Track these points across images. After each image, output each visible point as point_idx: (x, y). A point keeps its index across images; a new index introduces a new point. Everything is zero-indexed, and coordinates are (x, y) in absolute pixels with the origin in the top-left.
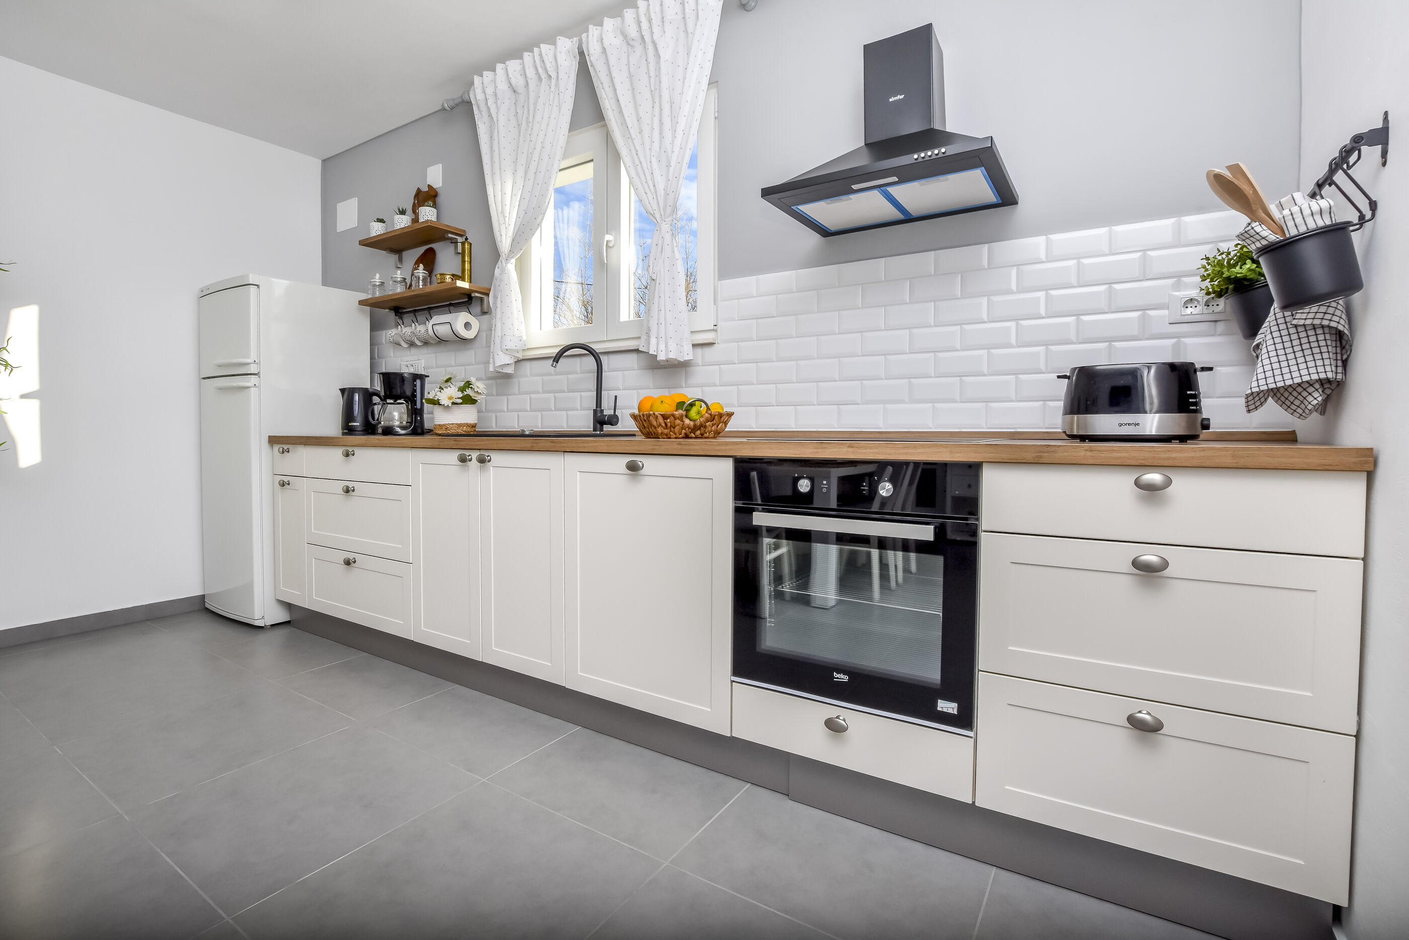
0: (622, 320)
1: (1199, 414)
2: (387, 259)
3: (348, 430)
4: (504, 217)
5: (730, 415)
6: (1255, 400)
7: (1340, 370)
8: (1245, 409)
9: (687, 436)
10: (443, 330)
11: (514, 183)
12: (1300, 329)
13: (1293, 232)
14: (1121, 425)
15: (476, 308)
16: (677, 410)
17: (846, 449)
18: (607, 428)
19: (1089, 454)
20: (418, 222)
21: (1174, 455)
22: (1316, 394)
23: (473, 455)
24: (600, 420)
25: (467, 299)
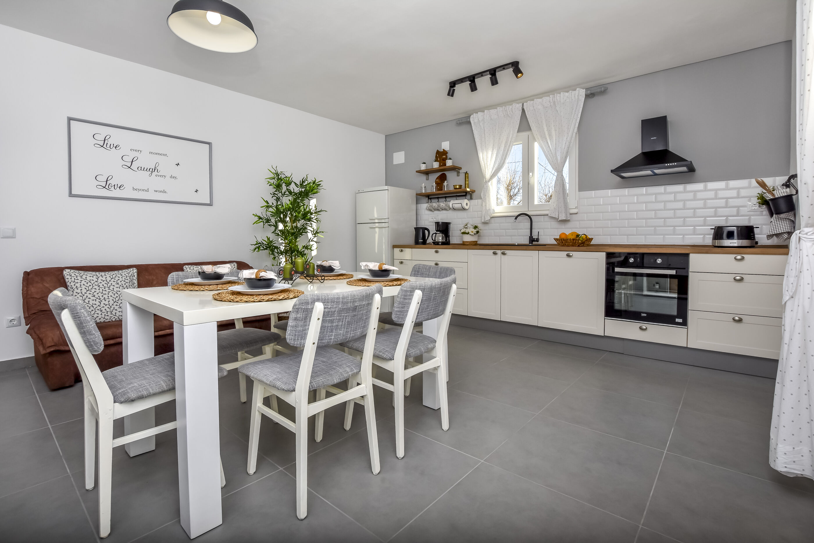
0: (535, 204)
1: (754, 240)
2: (424, 177)
3: (417, 242)
4: (488, 166)
5: (592, 239)
6: (770, 237)
7: (793, 229)
8: (767, 239)
9: (579, 246)
10: (456, 206)
11: (492, 154)
12: (782, 219)
13: (777, 196)
14: (731, 243)
15: (468, 196)
16: (577, 237)
17: (646, 250)
18: (534, 243)
19: (721, 251)
20: (446, 166)
21: (745, 251)
22: (786, 236)
23: (499, 252)
24: (532, 240)
25: (464, 194)
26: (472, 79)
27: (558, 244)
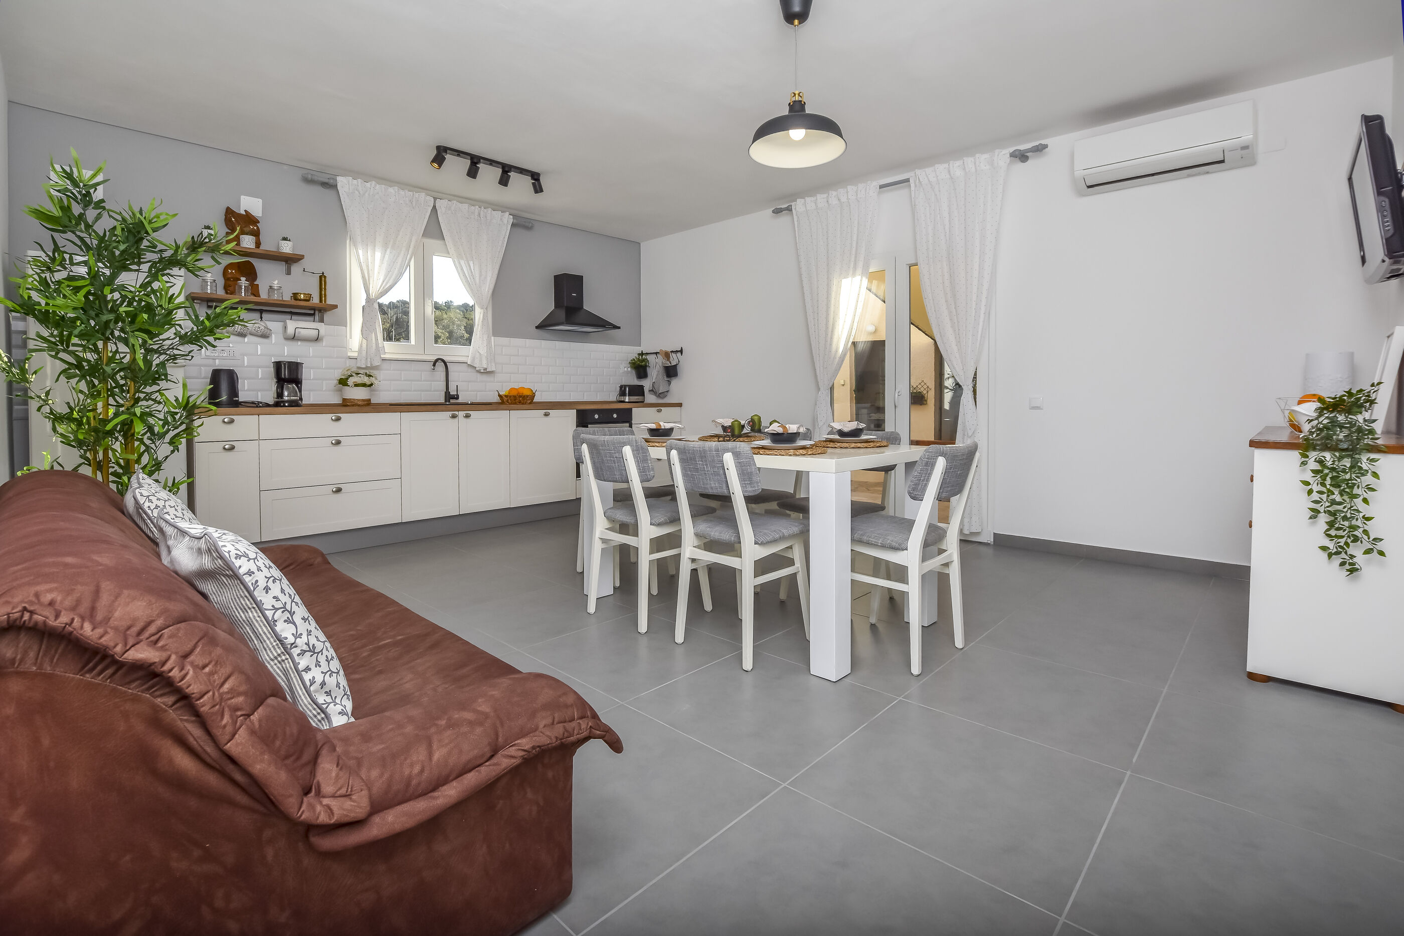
10: (304, 333)
15: (317, 318)
23: (461, 414)
24: (449, 397)
25: (312, 312)
26: (475, 163)
27: (502, 403)
